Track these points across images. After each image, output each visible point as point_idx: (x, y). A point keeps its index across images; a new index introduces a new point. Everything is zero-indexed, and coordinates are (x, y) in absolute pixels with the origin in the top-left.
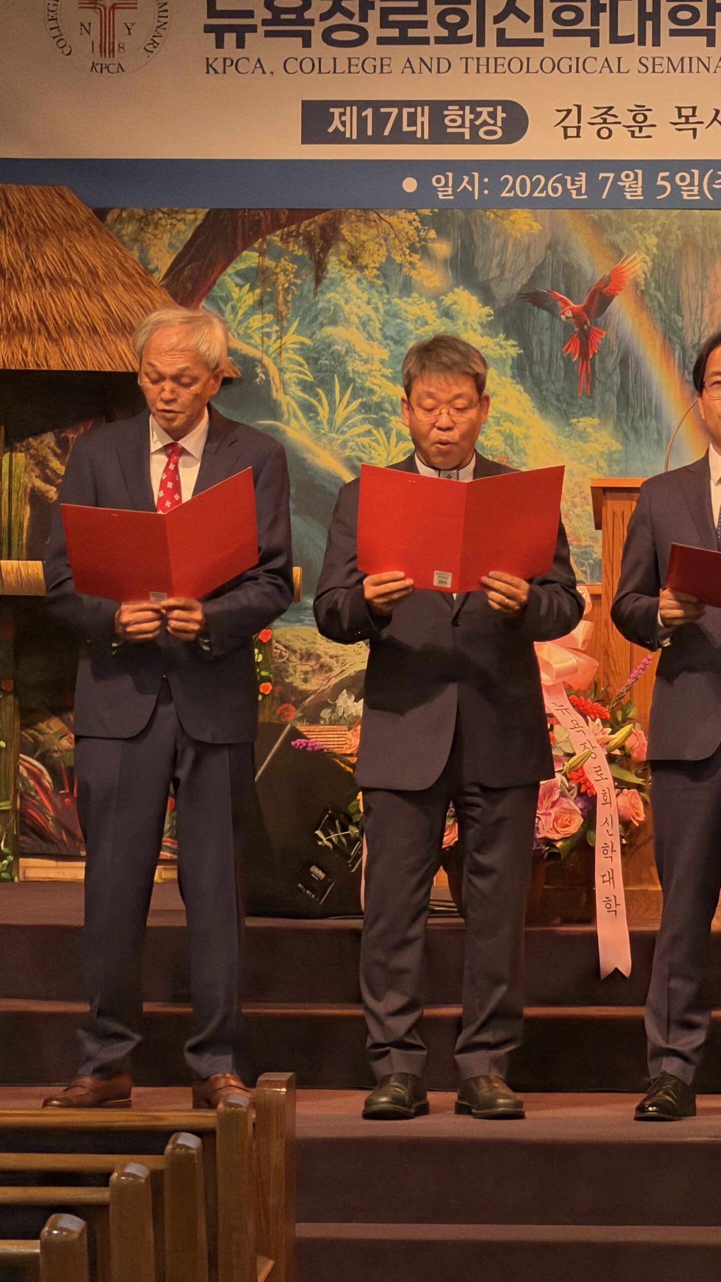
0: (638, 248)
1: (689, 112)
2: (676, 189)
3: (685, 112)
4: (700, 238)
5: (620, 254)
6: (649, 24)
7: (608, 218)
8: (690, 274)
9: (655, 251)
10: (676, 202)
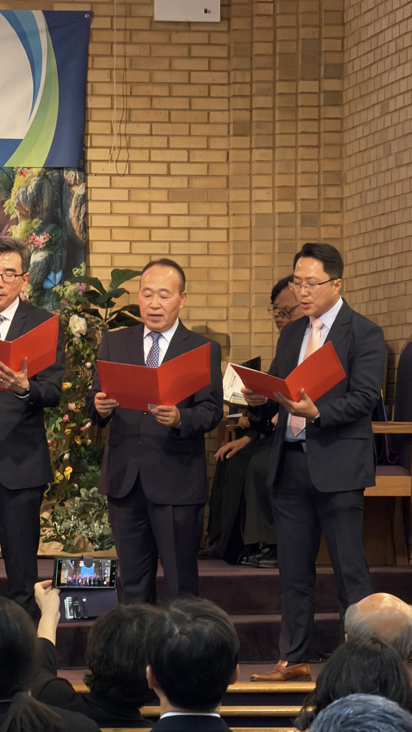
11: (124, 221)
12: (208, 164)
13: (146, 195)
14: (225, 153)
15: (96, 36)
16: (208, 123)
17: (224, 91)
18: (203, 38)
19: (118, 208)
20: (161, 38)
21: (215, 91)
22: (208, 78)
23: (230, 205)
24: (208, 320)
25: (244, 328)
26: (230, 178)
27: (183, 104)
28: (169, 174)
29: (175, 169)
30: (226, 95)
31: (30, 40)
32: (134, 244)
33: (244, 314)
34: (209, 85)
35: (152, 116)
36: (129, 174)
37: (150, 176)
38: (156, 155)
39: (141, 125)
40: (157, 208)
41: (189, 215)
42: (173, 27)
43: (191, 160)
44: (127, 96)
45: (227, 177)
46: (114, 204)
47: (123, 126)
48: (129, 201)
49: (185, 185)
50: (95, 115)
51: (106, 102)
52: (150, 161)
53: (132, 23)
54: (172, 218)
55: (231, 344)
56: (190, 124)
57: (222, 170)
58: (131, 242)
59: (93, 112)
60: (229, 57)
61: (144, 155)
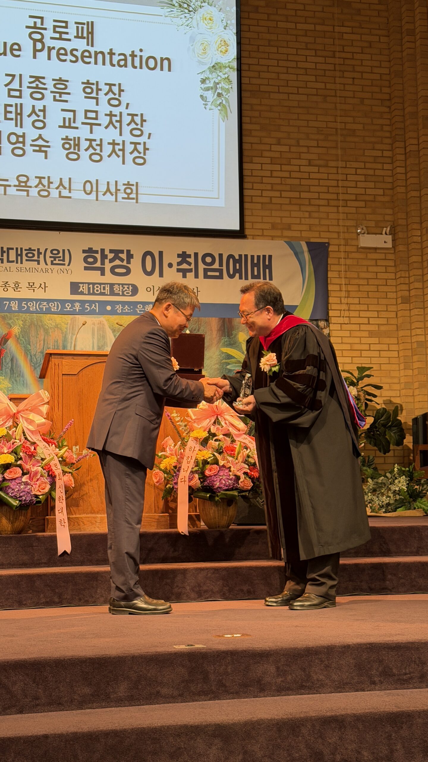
0: (16, 325)
1: (32, 284)
2: (28, 307)
3: (31, 284)
4: (36, 322)
5: (11, 326)
6: (19, 257)
7: (7, 315)
8: (33, 333)
9: (22, 326)
10: (28, 311)
11: (348, 347)
12: (387, 318)
13: (358, 334)
14: (395, 313)
15: (331, 255)
16: (387, 298)
17: (394, 282)
18: (383, 256)
19: (345, 340)
20: (362, 256)
21: (390, 282)
22: (385, 276)
23: (399, 339)
24: (391, 397)
25: (411, 399)
26: (399, 325)
27: (374, 288)
28: (369, 324)
29: (372, 321)
30: (394, 284)
31: (300, 256)
32: (354, 358)
33: (410, 392)
34: (386, 279)
35: (359, 294)
36: (350, 323)
37: (359, 324)
38: (362, 314)
39: (354, 299)
40: (364, 340)
41: (379, 344)
42: (368, 251)
43: (379, 316)
44: (347, 284)
45: (397, 325)
46: (343, 338)
47: (346, 299)
48: (350, 337)
49: (377, 329)
50: (332, 294)
51: (337, 288)
52: (359, 317)
53: (348, 249)
54: (371, 345)
55: (404, 408)
56: (378, 298)
57: (394, 321)
58: (352, 357)
59: (331, 292)
60: (395, 266)
61: (356, 314)
